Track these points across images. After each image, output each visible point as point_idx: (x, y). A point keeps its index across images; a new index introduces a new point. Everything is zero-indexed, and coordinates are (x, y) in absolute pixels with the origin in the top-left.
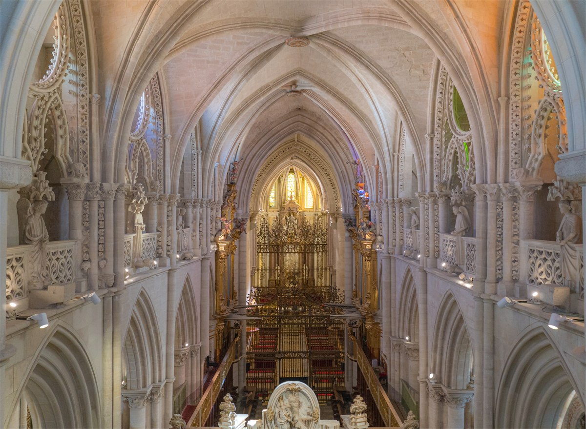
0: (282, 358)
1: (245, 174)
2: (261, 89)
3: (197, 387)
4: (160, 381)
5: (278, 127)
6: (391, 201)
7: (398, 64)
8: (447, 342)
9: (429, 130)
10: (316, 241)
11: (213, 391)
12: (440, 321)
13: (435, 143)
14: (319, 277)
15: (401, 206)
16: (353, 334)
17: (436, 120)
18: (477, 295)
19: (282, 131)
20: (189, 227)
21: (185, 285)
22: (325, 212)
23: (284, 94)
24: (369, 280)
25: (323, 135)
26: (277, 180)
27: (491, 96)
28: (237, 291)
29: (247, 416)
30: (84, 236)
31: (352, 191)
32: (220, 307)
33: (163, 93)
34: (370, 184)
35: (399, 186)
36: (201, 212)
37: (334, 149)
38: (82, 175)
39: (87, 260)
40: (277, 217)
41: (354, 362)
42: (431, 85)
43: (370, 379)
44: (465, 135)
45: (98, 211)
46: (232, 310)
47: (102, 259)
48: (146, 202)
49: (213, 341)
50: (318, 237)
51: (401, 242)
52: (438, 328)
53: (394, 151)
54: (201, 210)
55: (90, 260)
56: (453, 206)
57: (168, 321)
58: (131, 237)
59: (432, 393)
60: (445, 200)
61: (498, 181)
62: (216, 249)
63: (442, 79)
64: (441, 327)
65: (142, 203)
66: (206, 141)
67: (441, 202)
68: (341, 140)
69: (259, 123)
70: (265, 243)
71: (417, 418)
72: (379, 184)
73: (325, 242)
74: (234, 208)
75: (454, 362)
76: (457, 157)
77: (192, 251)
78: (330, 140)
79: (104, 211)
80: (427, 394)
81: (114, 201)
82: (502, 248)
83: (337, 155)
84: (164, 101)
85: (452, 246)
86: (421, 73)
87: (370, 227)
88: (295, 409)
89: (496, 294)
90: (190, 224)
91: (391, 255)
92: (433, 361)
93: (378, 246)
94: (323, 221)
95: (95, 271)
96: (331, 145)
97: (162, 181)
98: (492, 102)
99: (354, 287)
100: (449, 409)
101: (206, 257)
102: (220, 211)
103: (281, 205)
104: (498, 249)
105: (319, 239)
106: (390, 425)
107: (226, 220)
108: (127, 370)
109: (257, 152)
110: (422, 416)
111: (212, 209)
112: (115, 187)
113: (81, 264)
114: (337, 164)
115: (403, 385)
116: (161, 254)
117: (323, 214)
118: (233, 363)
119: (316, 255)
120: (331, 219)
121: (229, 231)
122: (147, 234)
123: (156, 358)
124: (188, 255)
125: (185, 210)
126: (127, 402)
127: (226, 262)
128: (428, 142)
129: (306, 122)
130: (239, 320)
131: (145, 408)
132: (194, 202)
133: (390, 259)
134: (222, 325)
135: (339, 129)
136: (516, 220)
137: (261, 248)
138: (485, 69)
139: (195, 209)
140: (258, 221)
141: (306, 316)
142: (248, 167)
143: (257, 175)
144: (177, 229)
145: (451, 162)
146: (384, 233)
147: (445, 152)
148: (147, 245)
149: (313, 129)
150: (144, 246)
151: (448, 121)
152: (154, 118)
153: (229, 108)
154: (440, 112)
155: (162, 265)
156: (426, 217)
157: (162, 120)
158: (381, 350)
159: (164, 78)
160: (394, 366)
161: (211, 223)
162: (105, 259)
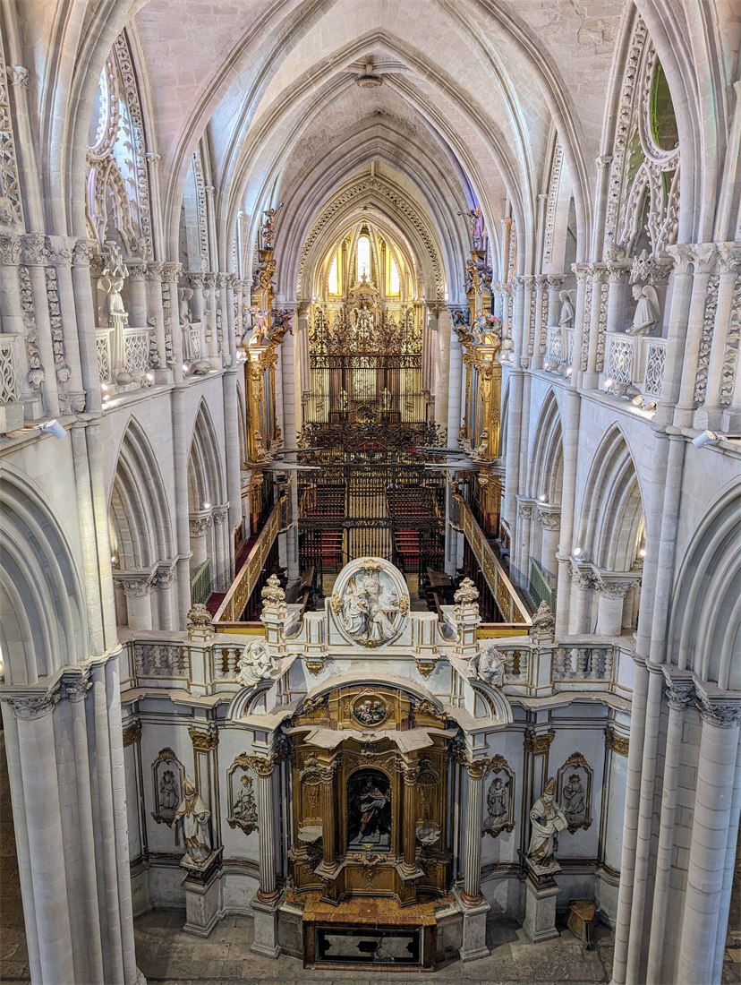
0: (352, 527)
1: (288, 233)
2: (312, 71)
3: (225, 567)
4: (169, 558)
5: (343, 148)
6: (530, 280)
7: (558, 19)
8: (605, 502)
9: (603, 150)
10: (404, 350)
11: (251, 572)
12: (596, 472)
13: (612, 174)
14: (408, 407)
15: (545, 288)
16: (459, 492)
17: (618, 130)
18: (659, 429)
19: (349, 155)
20: (199, 321)
21: (199, 415)
22: (418, 302)
23: (352, 81)
24: (487, 411)
25: (420, 164)
26: (340, 246)
27: (722, 78)
28: (281, 427)
29: (302, 606)
30: (28, 327)
31: (464, 265)
32: (256, 451)
33: (138, 71)
34: (496, 252)
35: (545, 254)
36: (218, 296)
37: (436, 190)
38: (10, 220)
39: (37, 369)
40: (341, 310)
41: (459, 533)
42: (615, 62)
43: (483, 557)
44: (666, 156)
45: (47, 285)
46: (274, 456)
47: (62, 368)
48: (126, 274)
49: (247, 500)
50: (407, 343)
51: (542, 349)
52: (593, 482)
53: (540, 192)
54: (219, 291)
55: (41, 368)
56: (634, 284)
57: (175, 468)
58: (105, 333)
59: (577, 576)
60: (621, 275)
61: (715, 239)
62: (245, 359)
63: (635, 49)
64: (598, 481)
65: (119, 275)
66: (220, 170)
67: (613, 279)
68: (449, 172)
69: (310, 138)
70: (322, 353)
71: (553, 610)
72: (511, 251)
73: (419, 352)
74: (271, 292)
75: (613, 532)
76: (649, 198)
77: (208, 360)
78: (431, 172)
79: (57, 286)
80: (570, 578)
81: (72, 268)
82: (709, 353)
83: (442, 200)
84: (142, 87)
85: (626, 353)
86: (599, 38)
87: (492, 324)
88: (373, 596)
89: (691, 427)
90: (202, 316)
91: (524, 370)
92: (581, 530)
93: (503, 357)
94: (416, 317)
95: (52, 388)
96: (431, 182)
97: (150, 239)
98: (723, 90)
99: (463, 422)
100: (601, 598)
101: (230, 370)
102: (249, 296)
103: (348, 290)
104: (702, 355)
105: (409, 346)
106: (511, 620)
107: (259, 312)
108: (118, 540)
109: (308, 193)
110: (559, 609)
111: (235, 292)
112: (71, 243)
113: (28, 374)
114: (441, 217)
115: (533, 565)
116: (157, 363)
117: (415, 306)
118: (279, 534)
119: (402, 372)
120: (428, 313)
121: (265, 329)
122: (132, 329)
123: (162, 524)
124: (202, 367)
125: (192, 292)
126: (122, 587)
127: (262, 380)
128: (600, 172)
129: (390, 139)
130: (286, 471)
131: (149, 596)
132: (206, 279)
133: (522, 375)
134: (260, 478)
135: (446, 151)
136: (738, 306)
137: (316, 362)
138: (718, 24)
139: (208, 291)
140: (310, 316)
141: (388, 466)
142: (292, 221)
143: (308, 236)
144: (181, 324)
145: (637, 208)
146: (515, 335)
147: (628, 189)
148: (134, 348)
149: (401, 152)
150: (130, 349)
151: (639, 131)
152: (126, 122)
153: (256, 106)
154: (626, 114)
155: (160, 382)
156: (586, 304)
157: (141, 126)
158: (501, 516)
159: (139, 42)
160: (521, 538)
161: (236, 316)
162: (67, 367)
